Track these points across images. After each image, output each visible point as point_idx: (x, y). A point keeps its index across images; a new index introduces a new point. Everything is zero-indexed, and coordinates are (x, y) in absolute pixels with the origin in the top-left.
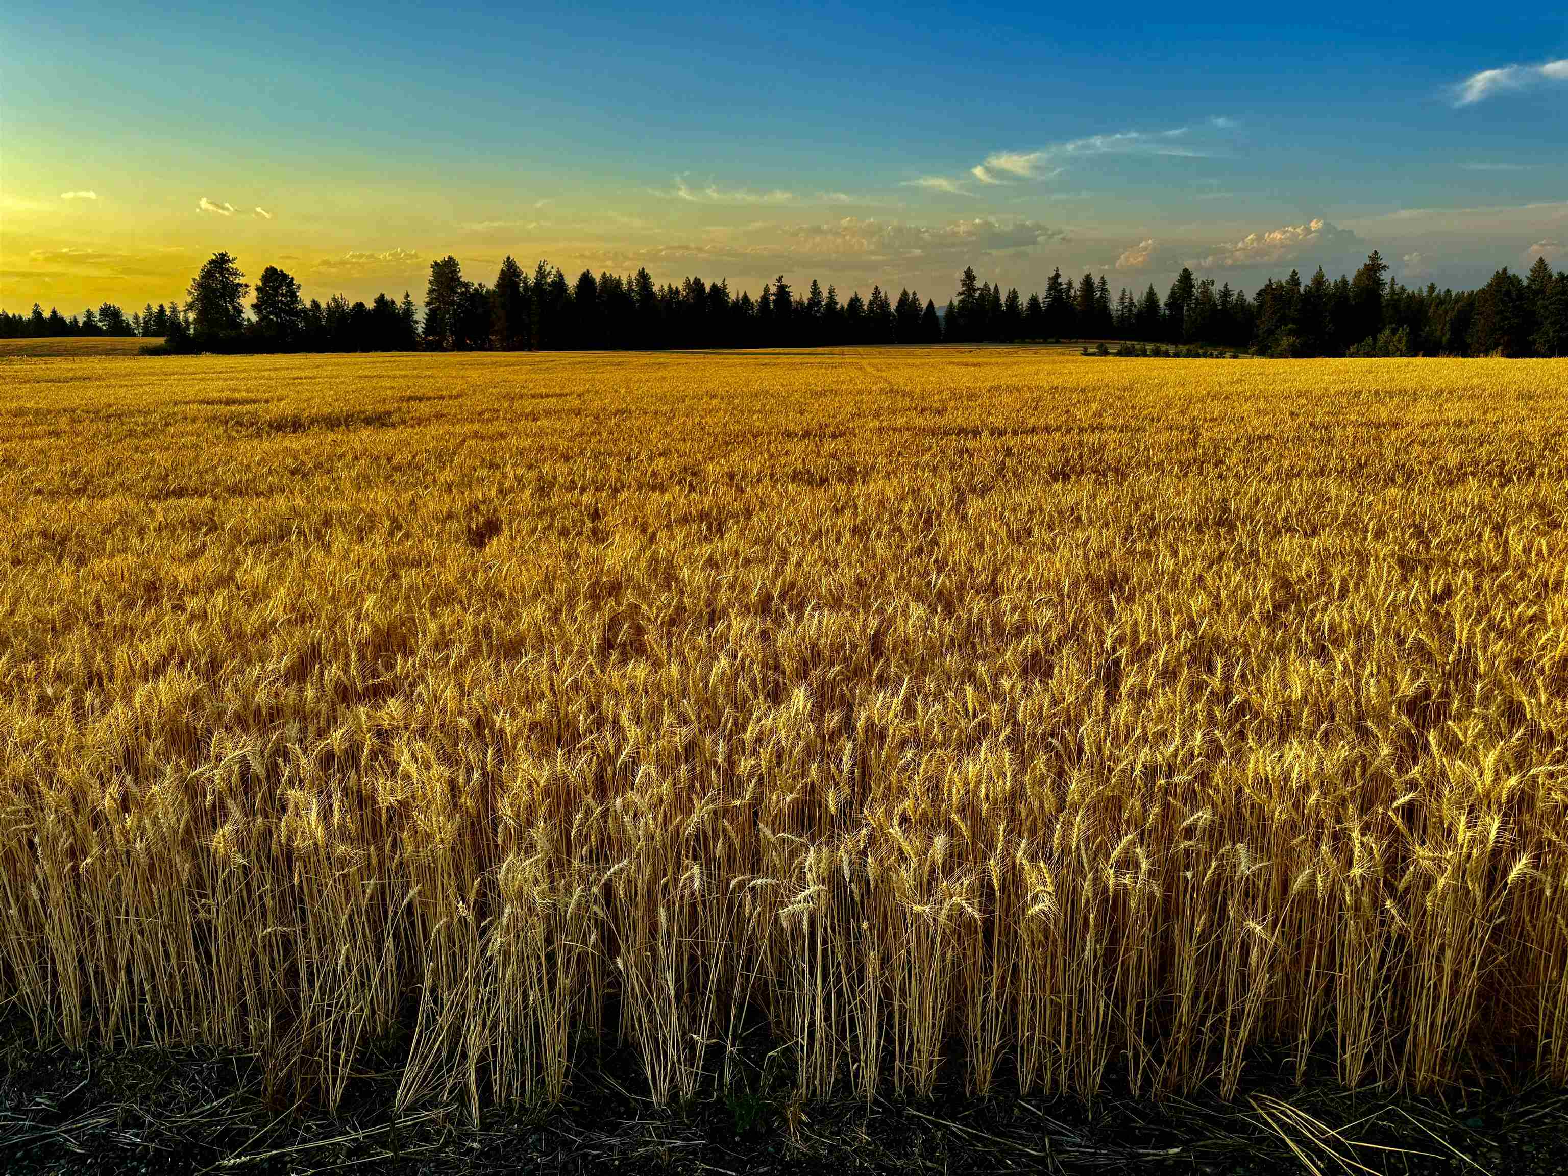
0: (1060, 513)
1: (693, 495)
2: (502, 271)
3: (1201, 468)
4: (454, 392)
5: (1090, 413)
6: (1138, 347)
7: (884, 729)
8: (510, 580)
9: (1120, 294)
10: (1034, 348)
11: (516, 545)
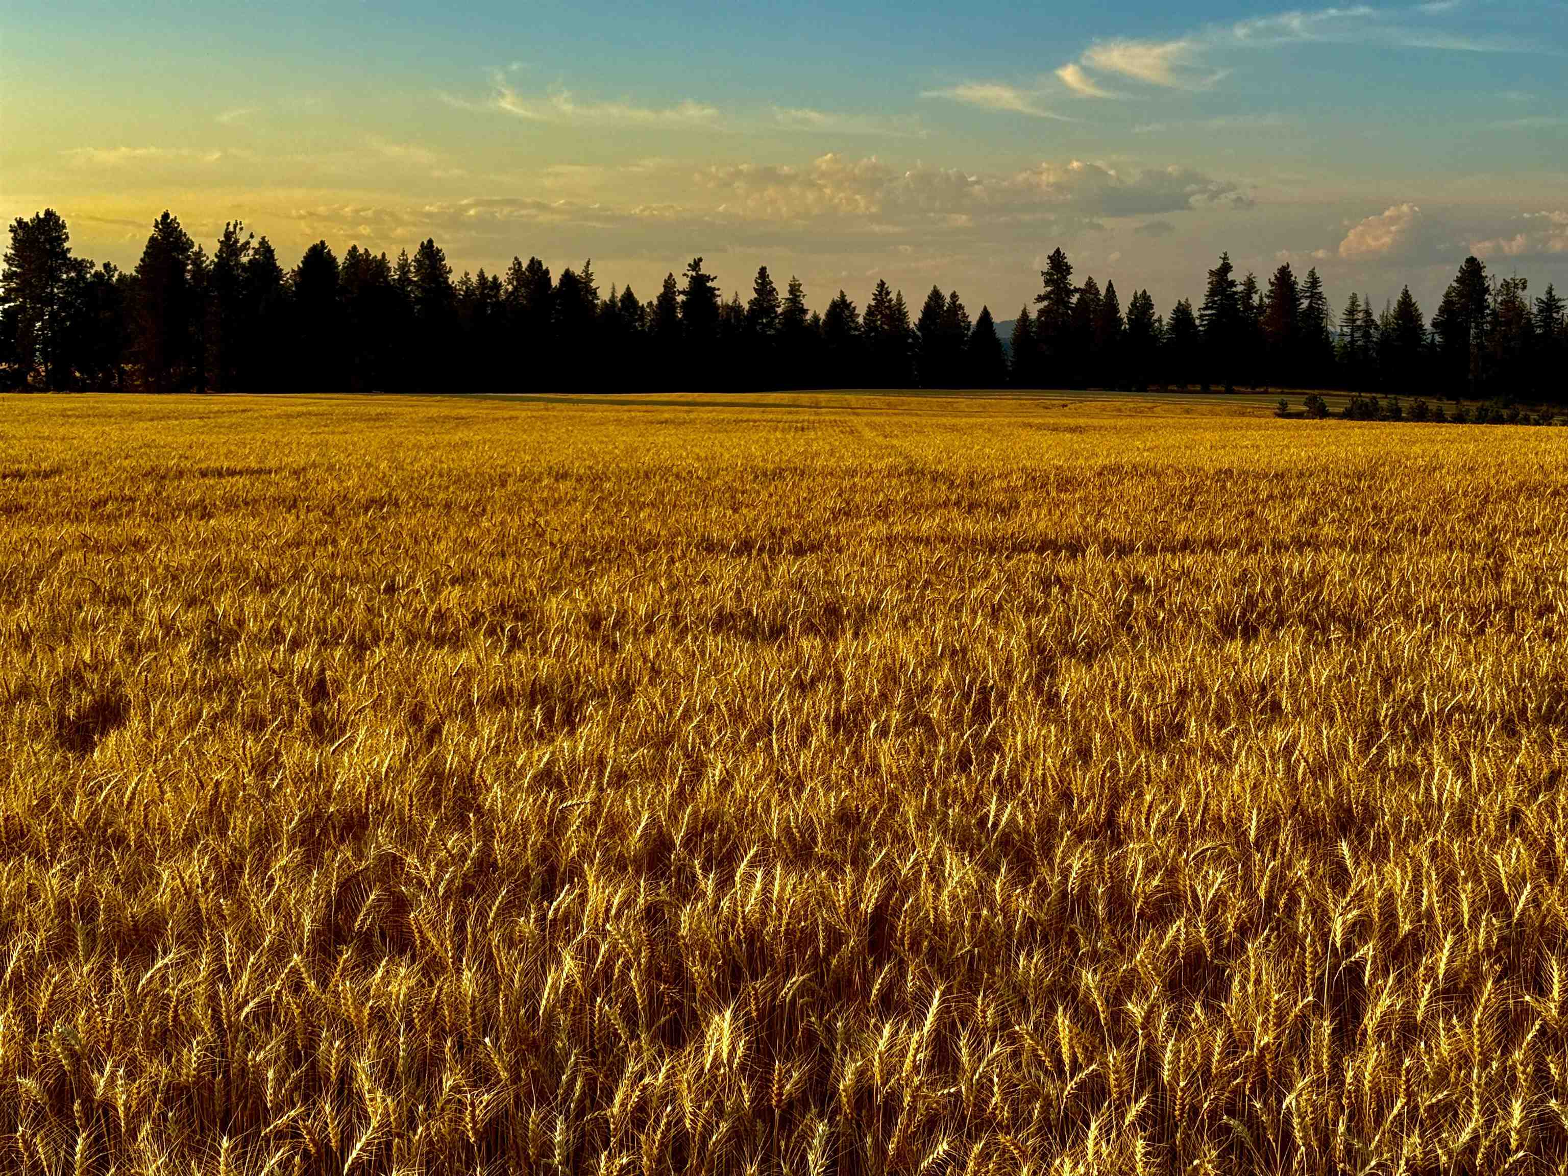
0: (1240, 695)
1: (519, 656)
2: (152, 239)
3: (1510, 618)
4: (44, 465)
5: (1294, 517)
6: (1383, 403)
7: (894, 1098)
8: (138, 812)
9: (1347, 304)
10: (1187, 401)
11: (156, 745)
